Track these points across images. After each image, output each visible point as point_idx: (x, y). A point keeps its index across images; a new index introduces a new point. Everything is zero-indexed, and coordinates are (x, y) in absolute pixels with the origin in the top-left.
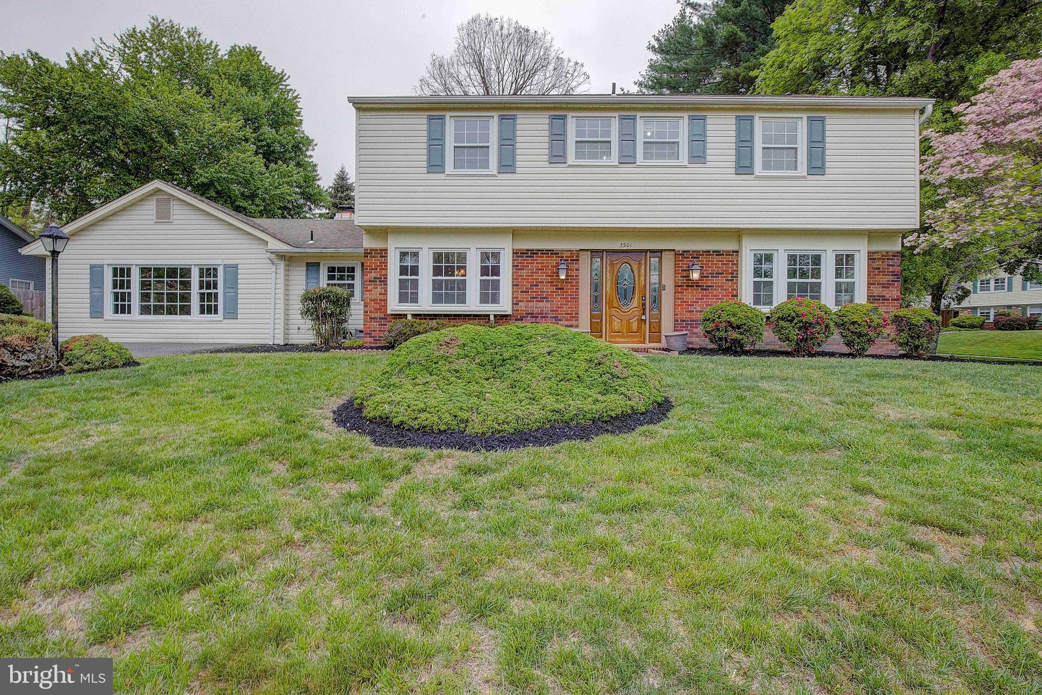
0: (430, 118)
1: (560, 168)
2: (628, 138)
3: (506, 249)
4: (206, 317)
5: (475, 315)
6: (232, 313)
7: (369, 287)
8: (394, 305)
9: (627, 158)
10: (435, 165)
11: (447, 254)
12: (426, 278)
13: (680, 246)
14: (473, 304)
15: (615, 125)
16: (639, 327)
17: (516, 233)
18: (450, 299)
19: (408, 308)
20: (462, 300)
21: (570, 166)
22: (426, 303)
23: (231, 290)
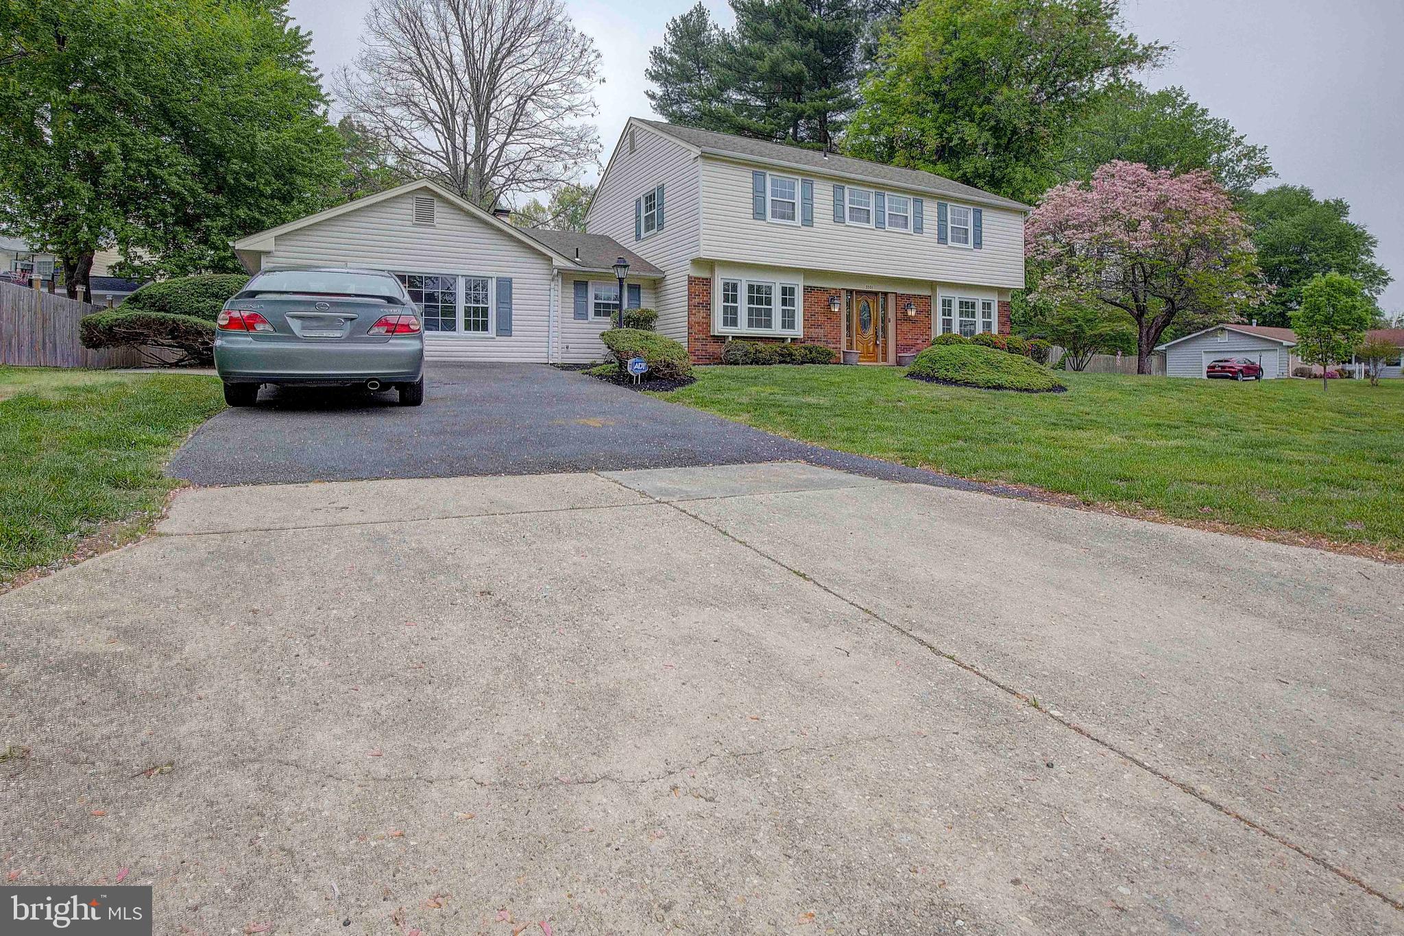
0: (754, 173)
1: (841, 227)
2: (880, 209)
3: (799, 284)
4: (472, 333)
5: (773, 338)
6: (505, 329)
7: (694, 312)
8: (719, 328)
9: (880, 225)
10: (759, 214)
11: (759, 287)
12: (743, 305)
13: (900, 291)
14: (777, 330)
15: (872, 197)
16: (874, 350)
17: (808, 273)
18: (759, 324)
19: (730, 331)
20: (768, 325)
21: (847, 226)
22: (743, 328)
23: (505, 305)
